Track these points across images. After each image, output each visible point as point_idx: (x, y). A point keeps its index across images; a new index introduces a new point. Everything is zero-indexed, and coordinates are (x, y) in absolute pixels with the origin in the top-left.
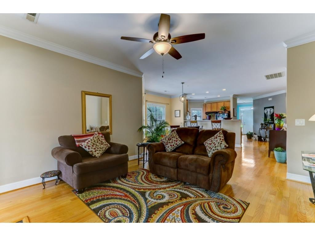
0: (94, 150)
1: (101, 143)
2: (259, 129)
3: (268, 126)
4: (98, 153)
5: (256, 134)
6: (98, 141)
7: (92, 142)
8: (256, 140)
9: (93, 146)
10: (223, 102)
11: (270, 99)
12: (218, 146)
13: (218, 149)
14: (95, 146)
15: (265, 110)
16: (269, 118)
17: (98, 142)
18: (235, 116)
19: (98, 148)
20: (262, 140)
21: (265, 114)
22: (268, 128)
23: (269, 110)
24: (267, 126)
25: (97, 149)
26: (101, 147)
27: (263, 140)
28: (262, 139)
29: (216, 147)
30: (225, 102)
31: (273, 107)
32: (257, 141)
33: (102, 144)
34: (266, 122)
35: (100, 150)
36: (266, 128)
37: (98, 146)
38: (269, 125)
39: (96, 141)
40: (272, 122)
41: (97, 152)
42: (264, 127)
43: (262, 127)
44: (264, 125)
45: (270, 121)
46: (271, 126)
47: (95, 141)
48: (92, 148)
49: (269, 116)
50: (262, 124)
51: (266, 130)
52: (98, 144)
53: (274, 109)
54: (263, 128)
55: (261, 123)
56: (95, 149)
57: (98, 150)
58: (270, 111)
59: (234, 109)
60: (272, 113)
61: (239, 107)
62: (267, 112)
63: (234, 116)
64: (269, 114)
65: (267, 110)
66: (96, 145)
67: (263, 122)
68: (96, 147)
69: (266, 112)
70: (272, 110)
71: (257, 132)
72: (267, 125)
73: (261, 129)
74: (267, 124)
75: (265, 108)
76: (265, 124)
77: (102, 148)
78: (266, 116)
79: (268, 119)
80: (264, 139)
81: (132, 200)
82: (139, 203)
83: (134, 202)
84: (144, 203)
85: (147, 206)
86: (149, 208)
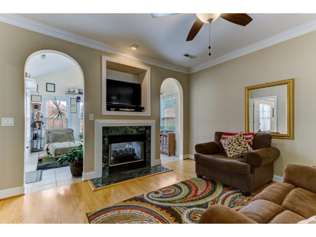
0: (228, 150)
1: (239, 144)
4: (231, 154)
6: (237, 141)
7: (229, 141)
9: (228, 145)
14: (230, 145)
17: (235, 142)
19: (233, 149)
25: (231, 149)
26: (237, 149)
33: (239, 146)
35: (234, 151)
37: (234, 146)
39: (234, 141)
41: (231, 152)
47: (232, 141)
48: (227, 147)
52: (234, 144)
56: (229, 148)
57: (232, 151)
66: (232, 145)
68: (231, 147)
77: (239, 150)
81: (187, 199)
82: (181, 202)
83: (184, 200)
84: (181, 205)
85: (174, 207)
86: (172, 207)
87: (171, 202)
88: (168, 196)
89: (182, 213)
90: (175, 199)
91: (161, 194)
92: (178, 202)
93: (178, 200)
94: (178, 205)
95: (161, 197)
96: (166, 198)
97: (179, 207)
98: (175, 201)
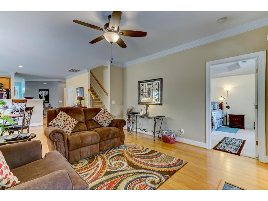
11: (45, 83)
12: (111, 118)
13: (111, 120)
16: (43, 99)
21: (39, 95)
23: (43, 92)
29: (109, 119)
31: (48, 90)
40: (47, 102)
49: (43, 97)
53: (48, 91)
58: (45, 93)
59: (15, 88)
60: (46, 95)
62: (42, 94)
63: (15, 95)
64: (44, 95)
65: (41, 92)
69: (40, 93)
70: (47, 93)
75: (40, 90)
81: (121, 178)
82: (127, 174)
83: (124, 177)
84: (127, 171)
85: (132, 170)
86: (134, 169)
87: (136, 174)
88: (140, 180)
89: (127, 166)
90: (132, 176)
91: (148, 181)
92: (130, 174)
93: (130, 176)
94: (130, 171)
95: (146, 177)
96: (142, 177)
97: (128, 170)
98: (132, 175)
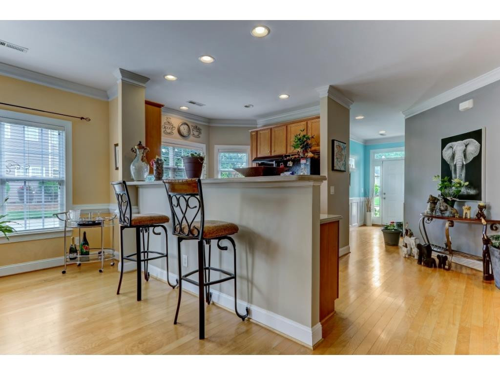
2: (421, 218)
3: (455, 207)
5: (411, 235)
8: (410, 255)
10: (304, 123)
11: (463, 106)
15: (443, 147)
16: (459, 177)
18: (336, 167)
20: (434, 260)
21: (444, 162)
22: (457, 216)
23: (458, 146)
24: (452, 206)
27: (437, 261)
28: (434, 255)
30: (309, 123)
31: (477, 135)
32: (416, 263)
34: (447, 191)
36: (447, 214)
38: (461, 205)
40: (472, 192)
42: (441, 211)
43: (432, 210)
44: (441, 205)
45: (464, 191)
46: (469, 209)
49: (458, 168)
50: (433, 201)
51: (447, 224)
53: (480, 141)
54: (439, 214)
55: (428, 198)
58: (465, 152)
59: (332, 143)
60: (470, 158)
61: (371, 151)
62: (453, 155)
63: (333, 168)
64: (459, 160)
65: (451, 147)
67: (437, 193)
69: (447, 154)
70: (473, 146)
71: (415, 225)
72: (452, 204)
73: (431, 217)
74: (453, 202)
75: (445, 142)
76: (446, 201)
78: (446, 170)
79: (455, 181)
80: (438, 257)
